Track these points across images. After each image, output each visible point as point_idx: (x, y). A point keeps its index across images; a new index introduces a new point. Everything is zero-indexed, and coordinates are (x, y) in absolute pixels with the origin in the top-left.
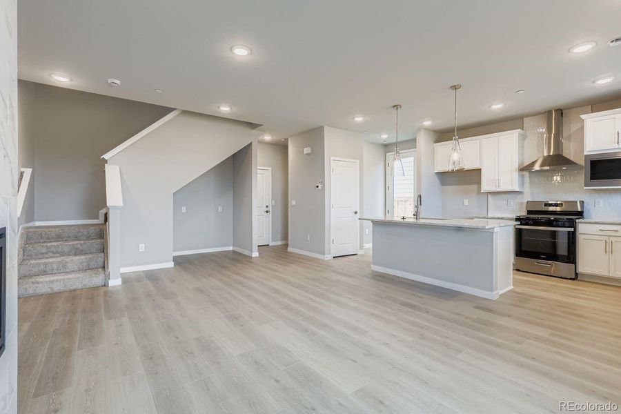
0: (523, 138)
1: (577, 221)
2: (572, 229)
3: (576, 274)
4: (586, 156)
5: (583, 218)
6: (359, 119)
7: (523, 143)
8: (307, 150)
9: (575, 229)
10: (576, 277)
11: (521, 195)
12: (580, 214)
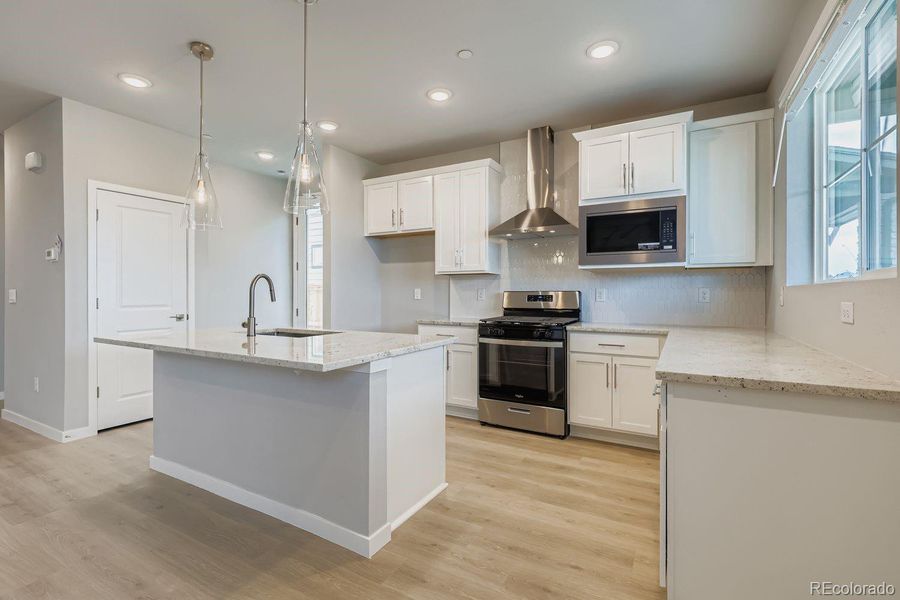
0: (500, 177)
1: (568, 328)
2: (560, 345)
3: (567, 428)
4: (581, 208)
5: (578, 321)
6: (135, 83)
7: (500, 187)
8: (31, 159)
9: (565, 345)
10: (567, 433)
11: (495, 282)
12: (574, 314)
